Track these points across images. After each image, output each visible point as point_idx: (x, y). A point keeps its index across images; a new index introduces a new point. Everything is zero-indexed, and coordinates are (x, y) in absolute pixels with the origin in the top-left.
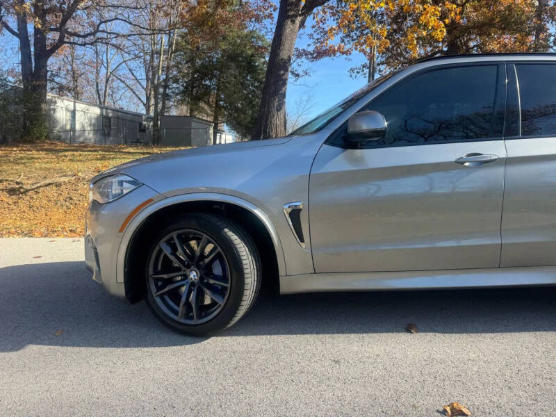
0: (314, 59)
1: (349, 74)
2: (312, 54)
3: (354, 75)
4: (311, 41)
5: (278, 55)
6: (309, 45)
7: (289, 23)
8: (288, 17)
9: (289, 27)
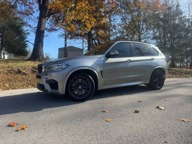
0: (49, 31)
1: (58, 37)
2: (48, 29)
3: (59, 37)
4: (49, 25)
5: (40, 29)
6: (48, 26)
7: (44, 19)
8: (43, 17)
9: (44, 20)
